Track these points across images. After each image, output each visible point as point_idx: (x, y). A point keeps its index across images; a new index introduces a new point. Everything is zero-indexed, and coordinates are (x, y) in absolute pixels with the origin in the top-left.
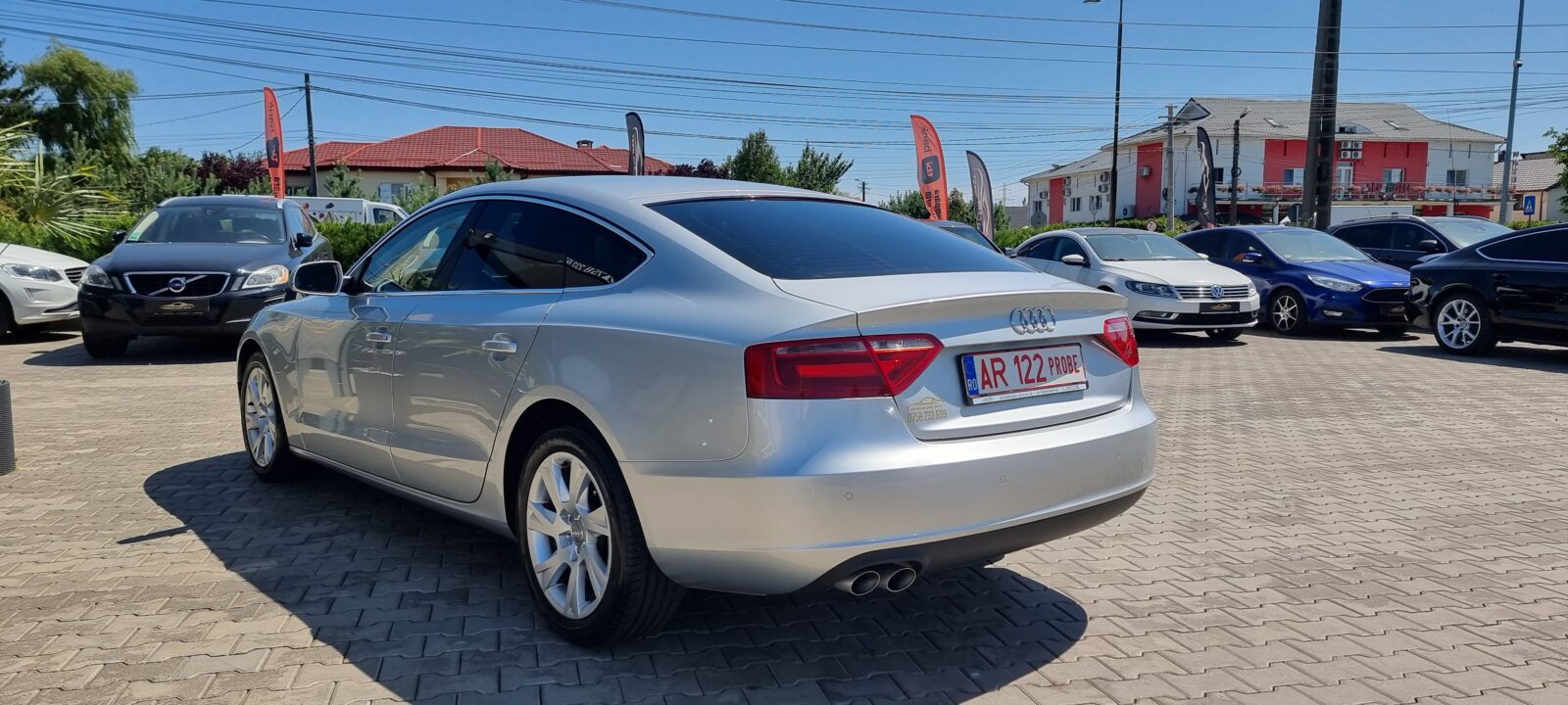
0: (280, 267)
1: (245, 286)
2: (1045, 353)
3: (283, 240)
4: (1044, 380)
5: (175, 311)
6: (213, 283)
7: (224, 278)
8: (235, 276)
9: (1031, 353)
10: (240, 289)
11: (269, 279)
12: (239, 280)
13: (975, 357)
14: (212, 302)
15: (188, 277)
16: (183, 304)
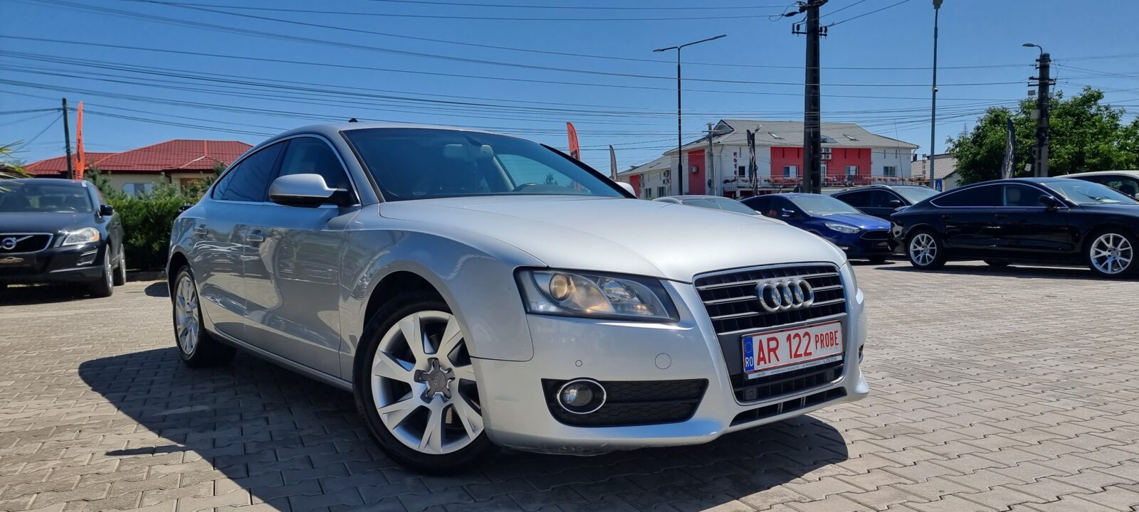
0: (92, 229)
1: (65, 244)
3: (90, 210)
5: (7, 264)
6: (39, 241)
7: (48, 237)
8: (57, 236)
10: (61, 246)
11: (83, 238)
12: (60, 239)
14: (39, 257)
15: (18, 237)
16: (15, 259)
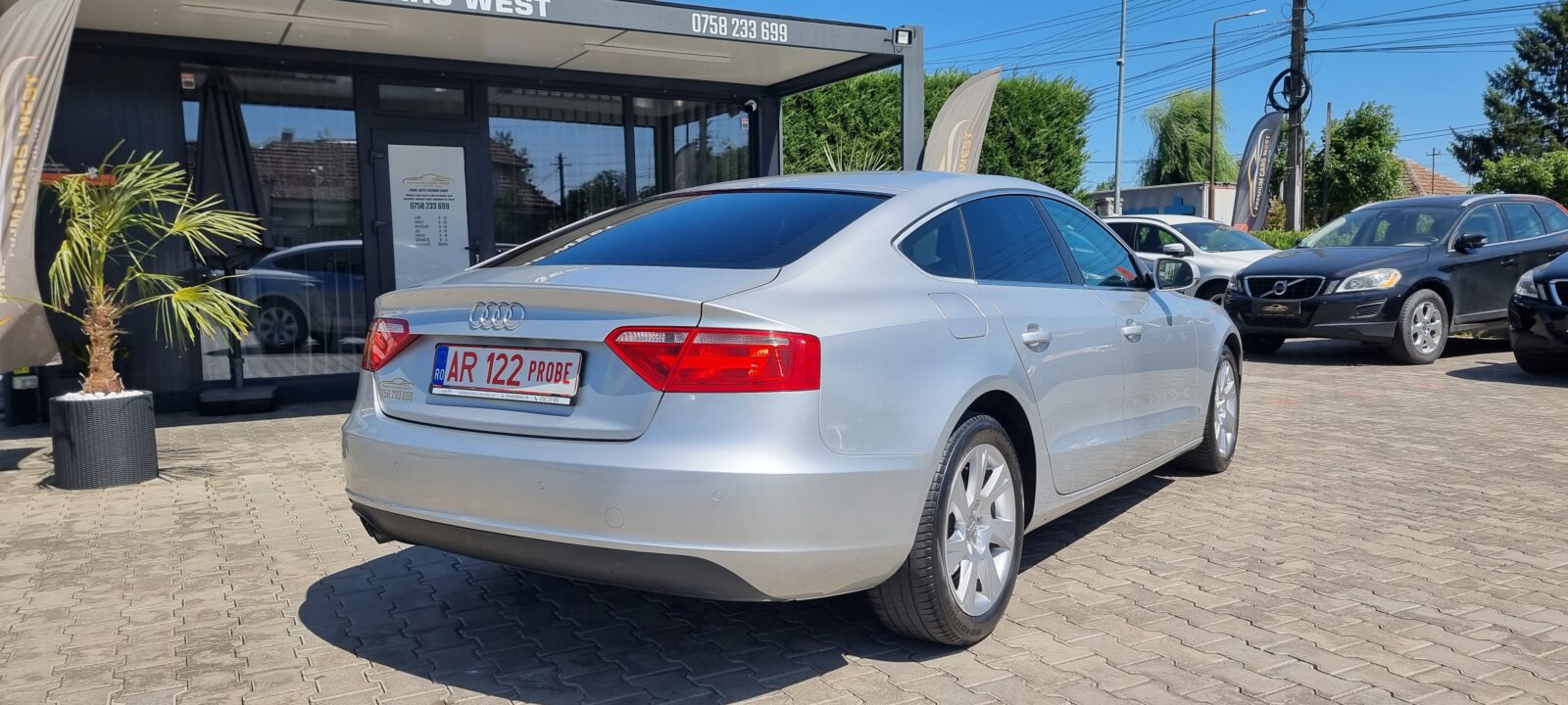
2: (528, 356)
4: (517, 384)
9: (510, 353)
13: (450, 348)
